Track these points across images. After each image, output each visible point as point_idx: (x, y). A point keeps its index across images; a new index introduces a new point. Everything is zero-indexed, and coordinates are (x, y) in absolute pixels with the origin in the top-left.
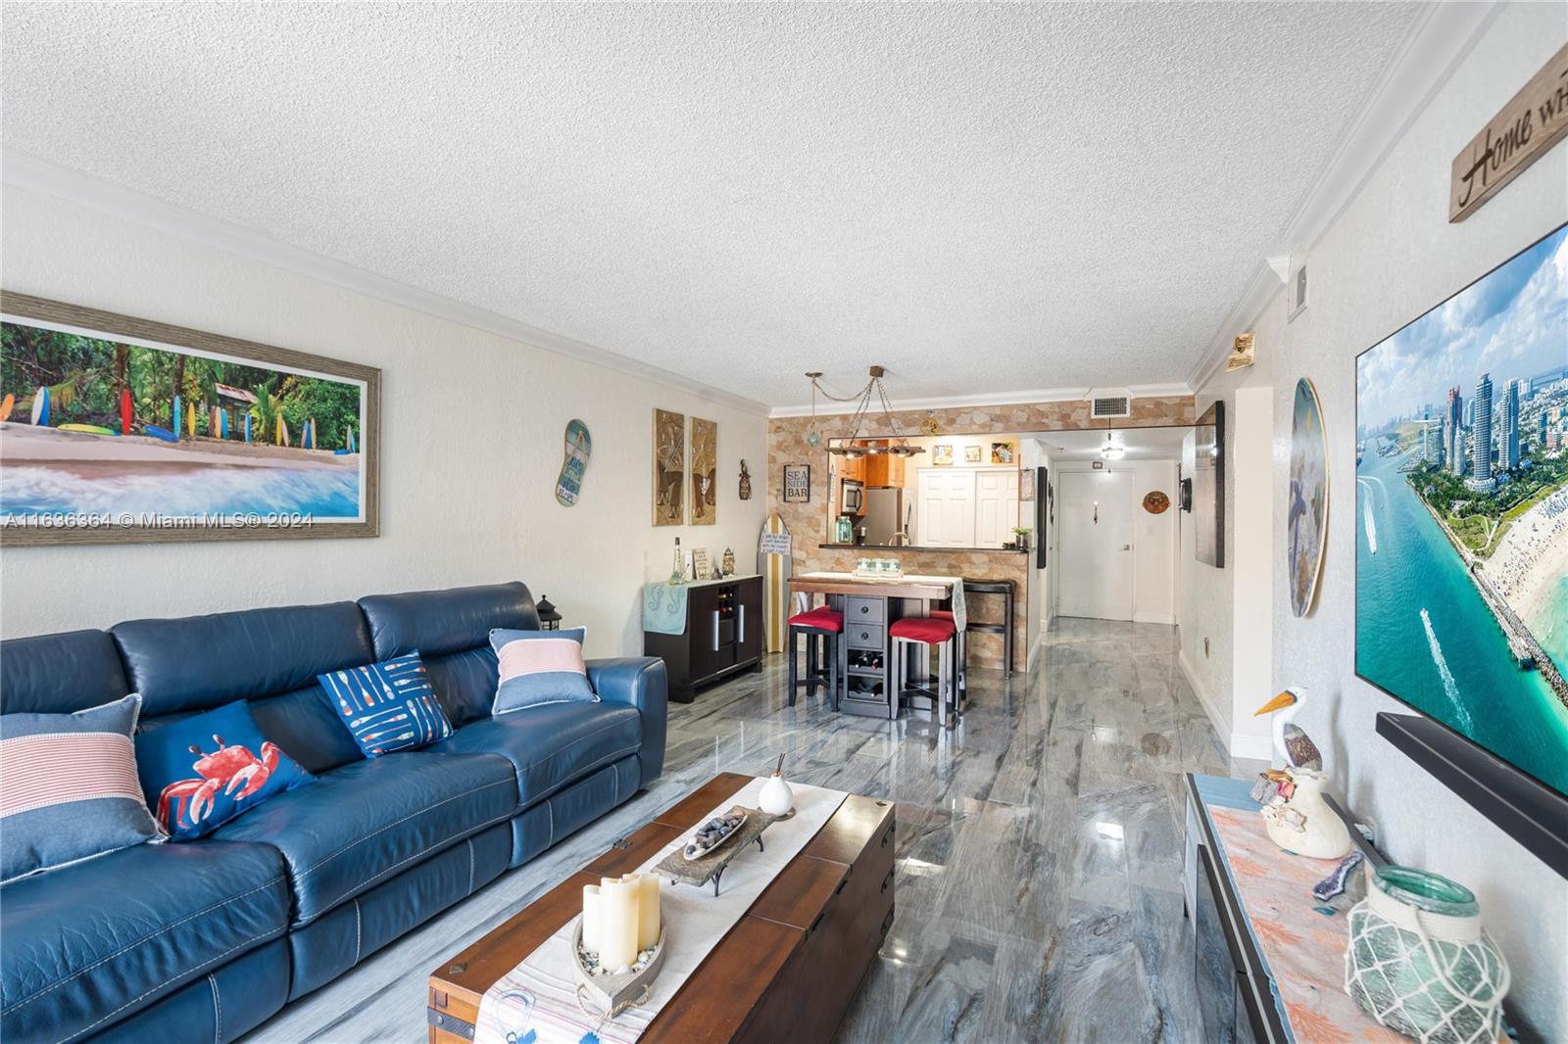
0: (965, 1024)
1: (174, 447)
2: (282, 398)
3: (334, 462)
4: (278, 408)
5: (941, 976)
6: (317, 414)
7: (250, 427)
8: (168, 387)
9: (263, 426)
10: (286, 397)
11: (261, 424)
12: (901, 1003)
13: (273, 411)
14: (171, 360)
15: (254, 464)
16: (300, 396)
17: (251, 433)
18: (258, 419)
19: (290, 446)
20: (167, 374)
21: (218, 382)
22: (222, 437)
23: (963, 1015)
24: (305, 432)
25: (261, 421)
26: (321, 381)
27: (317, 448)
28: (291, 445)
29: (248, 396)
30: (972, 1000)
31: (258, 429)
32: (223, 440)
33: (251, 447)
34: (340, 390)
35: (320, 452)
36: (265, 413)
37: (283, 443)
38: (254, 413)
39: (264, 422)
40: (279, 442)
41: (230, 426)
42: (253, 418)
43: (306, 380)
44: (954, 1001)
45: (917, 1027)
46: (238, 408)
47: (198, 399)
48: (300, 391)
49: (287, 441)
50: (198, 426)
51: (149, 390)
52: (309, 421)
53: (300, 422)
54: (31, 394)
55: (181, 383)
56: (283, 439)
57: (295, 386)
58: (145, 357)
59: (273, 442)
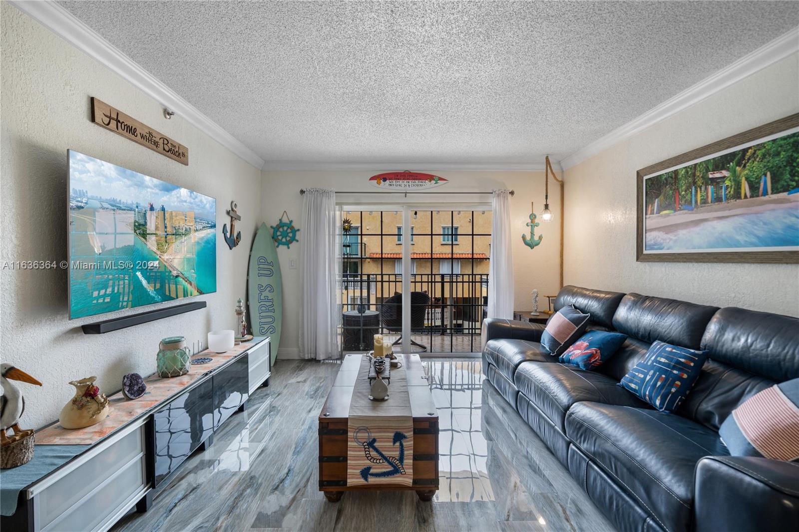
0: (283, 477)
1: (692, 213)
2: (745, 166)
3: (789, 201)
4: (742, 174)
5: (291, 497)
6: (772, 167)
7: (725, 193)
8: (690, 183)
9: (733, 189)
10: (747, 165)
11: (731, 188)
12: (313, 478)
13: (739, 177)
14: (691, 169)
15: (729, 215)
16: (758, 159)
17: (726, 195)
18: (730, 185)
19: (751, 197)
20: (690, 177)
21: (710, 171)
22: (711, 203)
23: (282, 481)
24: (762, 184)
25: (731, 186)
26: (774, 141)
27: (772, 194)
29: (725, 173)
30: (276, 489)
31: (730, 192)
32: (712, 204)
33: (726, 204)
34: (792, 140)
35: (775, 196)
36: (734, 180)
37: (746, 197)
38: (728, 183)
39: (733, 187)
40: (743, 197)
41: (715, 195)
42: (727, 186)
43: (762, 145)
44: (286, 485)
45: (305, 470)
46: (718, 183)
47: (701, 184)
48: (758, 156)
49: (748, 194)
50: (701, 199)
51: (684, 188)
52: (765, 175)
53: (758, 178)
54: (654, 203)
55: (695, 179)
56: (745, 194)
57: (754, 153)
58: (683, 172)
59: (740, 198)
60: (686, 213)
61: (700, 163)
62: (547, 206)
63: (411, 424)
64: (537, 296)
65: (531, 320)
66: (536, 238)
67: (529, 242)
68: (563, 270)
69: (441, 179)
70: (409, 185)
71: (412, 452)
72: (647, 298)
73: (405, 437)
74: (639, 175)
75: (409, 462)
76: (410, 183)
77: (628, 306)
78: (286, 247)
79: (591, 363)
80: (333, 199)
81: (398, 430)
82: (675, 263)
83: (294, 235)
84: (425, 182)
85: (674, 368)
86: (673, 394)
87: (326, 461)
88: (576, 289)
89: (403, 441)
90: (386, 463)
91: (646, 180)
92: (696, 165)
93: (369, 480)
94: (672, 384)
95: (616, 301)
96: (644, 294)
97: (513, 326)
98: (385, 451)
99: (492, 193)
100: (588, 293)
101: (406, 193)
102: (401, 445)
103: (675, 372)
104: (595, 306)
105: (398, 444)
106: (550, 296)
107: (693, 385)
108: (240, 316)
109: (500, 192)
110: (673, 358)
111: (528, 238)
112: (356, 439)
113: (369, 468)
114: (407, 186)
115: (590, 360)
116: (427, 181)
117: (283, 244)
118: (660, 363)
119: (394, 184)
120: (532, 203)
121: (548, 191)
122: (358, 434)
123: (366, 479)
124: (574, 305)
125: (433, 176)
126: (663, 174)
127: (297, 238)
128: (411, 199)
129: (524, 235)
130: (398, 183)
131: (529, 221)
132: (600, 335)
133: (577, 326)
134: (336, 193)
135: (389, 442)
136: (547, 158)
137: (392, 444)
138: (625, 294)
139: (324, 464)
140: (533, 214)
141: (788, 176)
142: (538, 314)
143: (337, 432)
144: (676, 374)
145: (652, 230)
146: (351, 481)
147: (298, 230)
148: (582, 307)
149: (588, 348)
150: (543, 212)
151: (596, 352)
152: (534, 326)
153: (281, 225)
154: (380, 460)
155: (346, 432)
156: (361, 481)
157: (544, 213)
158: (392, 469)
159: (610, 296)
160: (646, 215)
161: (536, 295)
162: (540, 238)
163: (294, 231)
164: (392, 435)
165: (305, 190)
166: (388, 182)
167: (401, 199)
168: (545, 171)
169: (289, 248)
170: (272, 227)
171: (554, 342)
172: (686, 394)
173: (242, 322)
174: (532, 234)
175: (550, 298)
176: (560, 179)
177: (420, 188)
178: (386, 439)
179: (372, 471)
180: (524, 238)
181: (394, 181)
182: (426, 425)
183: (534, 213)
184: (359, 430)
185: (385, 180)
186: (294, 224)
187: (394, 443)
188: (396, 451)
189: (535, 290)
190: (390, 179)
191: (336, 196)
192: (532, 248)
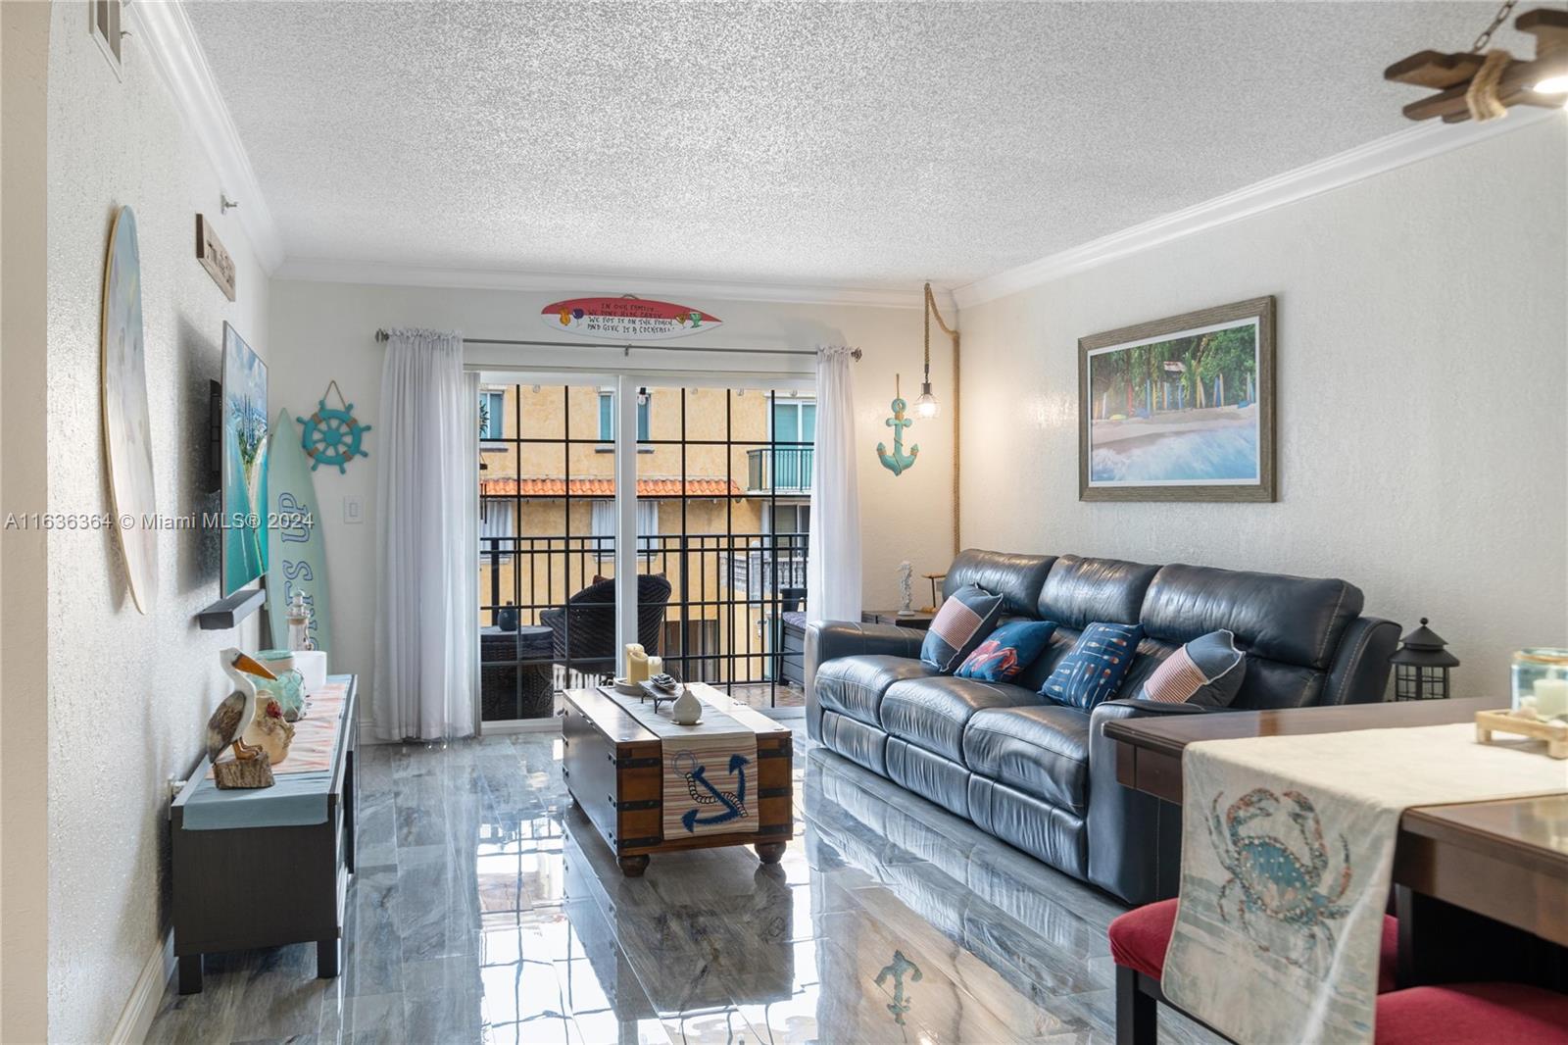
1: (1147, 423)
2: (1199, 361)
3: (1237, 417)
4: (1198, 372)
6: (1224, 368)
7: (1181, 396)
8: (1144, 374)
9: (1188, 392)
10: (1202, 359)
11: (1187, 390)
13: (1194, 375)
14: (1145, 351)
15: (1185, 429)
16: (1212, 354)
17: (1182, 399)
18: (1186, 385)
20: (1144, 363)
21: (1165, 360)
22: (1168, 409)
24: (1216, 389)
25: (1187, 388)
26: (1226, 332)
27: (1225, 405)
28: (1207, 406)
29: (1181, 366)
31: (1186, 396)
32: (1168, 411)
33: (1182, 414)
34: (1239, 335)
35: (1227, 409)
36: (1190, 380)
37: (1201, 405)
38: (1183, 381)
39: (1189, 389)
40: (1198, 405)
41: (1171, 398)
42: (1183, 386)
43: (1213, 336)
46: (1174, 380)
47: (1156, 378)
48: (1211, 349)
49: (1203, 402)
50: (1157, 403)
51: (1138, 380)
52: (1218, 376)
53: (1212, 380)
54: (1102, 399)
55: (1149, 369)
56: (1201, 403)
57: (1208, 344)
58: (1136, 355)
59: (1195, 406)
60: (1141, 422)
61: (1156, 344)
62: (927, 388)
63: (754, 742)
64: (909, 575)
65: (900, 623)
66: (906, 452)
67: (892, 460)
68: (958, 521)
69: (705, 317)
70: (635, 329)
71: (756, 783)
72: (1086, 560)
73: (745, 762)
74: (1082, 346)
75: (751, 798)
76: (638, 325)
77: (1059, 577)
78: (335, 469)
79: (1004, 671)
80: (459, 358)
81: (736, 753)
82: (1129, 504)
83: (358, 441)
84: (670, 323)
85: (1105, 652)
86: (1102, 685)
87: (628, 809)
88: (982, 555)
89: (744, 767)
90: (719, 803)
91: (1092, 357)
92: (1151, 345)
93: (695, 829)
94: (1100, 676)
95: (1043, 571)
96: (1083, 555)
97: (866, 633)
98: (716, 784)
99: (816, 353)
100: (1001, 559)
101: (627, 348)
102: (741, 773)
103: (1106, 657)
104: (1012, 583)
105: (736, 772)
106: (933, 575)
107: (1126, 672)
108: (300, 627)
109: (832, 351)
110: (1104, 640)
111: (890, 451)
112: (675, 769)
113: (695, 812)
114: (631, 330)
115: (1001, 667)
116: (674, 321)
117: (330, 462)
118: (1090, 649)
119: (601, 324)
120: (898, 376)
121: (930, 357)
122: (679, 762)
123: (690, 829)
124: (978, 584)
125: (689, 310)
126: (1112, 353)
127: (364, 447)
128: (637, 359)
129: (881, 444)
130: (610, 324)
131: (892, 415)
132: (1019, 627)
133: (983, 618)
134: (465, 341)
135: (724, 770)
136: (927, 288)
137: (727, 773)
138: (1057, 558)
139: (625, 813)
140: (898, 399)
141: (1238, 383)
142: (913, 613)
143: (642, 763)
144: (1106, 660)
145: (1100, 446)
146: (669, 833)
147: (368, 428)
148: (992, 586)
149: (999, 648)
150: (921, 400)
151: (1011, 653)
152: (906, 633)
153: (322, 414)
154: (710, 798)
155: (659, 762)
156: (684, 832)
157: (923, 402)
158: (727, 810)
159: (1035, 562)
160: (1092, 418)
161: (907, 572)
162: (914, 451)
163: (357, 430)
164: (728, 759)
165: (390, 333)
166: (586, 319)
167: (617, 359)
168: (924, 308)
169: (343, 471)
170: (299, 420)
171: (945, 649)
172: (1116, 684)
173: (305, 640)
174: (898, 442)
175: (935, 580)
176: (952, 329)
177: (659, 335)
178: (719, 767)
179: (699, 816)
180: (881, 451)
181: (601, 318)
182: (775, 744)
183: (901, 397)
184: (679, 755)
185: (579, 314)
186: (355, 414)
187: (731, 771)
188: (734, 783)
189: (906, 562)
190: (591, 314)
191: (465, 349)
192: (897, 471)
